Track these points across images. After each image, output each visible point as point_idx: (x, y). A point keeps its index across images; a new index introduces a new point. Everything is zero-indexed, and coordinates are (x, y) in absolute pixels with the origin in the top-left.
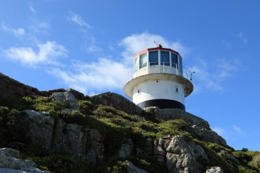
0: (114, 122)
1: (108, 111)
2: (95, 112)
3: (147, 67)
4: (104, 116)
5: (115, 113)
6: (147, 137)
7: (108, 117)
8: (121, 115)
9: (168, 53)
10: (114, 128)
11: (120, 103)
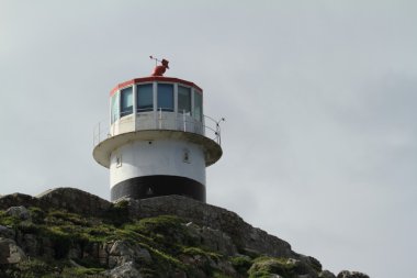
0: (63, 230)
1: (58, 216)
2: (46, 219)
3: (133, 115)
4: (55, 224)
5: (65, 219)
6: (93, 243)
7: (58, 225)
8: (72, 221)
9: (172, 86)
10: (62, 237)
11: (77, 199)
